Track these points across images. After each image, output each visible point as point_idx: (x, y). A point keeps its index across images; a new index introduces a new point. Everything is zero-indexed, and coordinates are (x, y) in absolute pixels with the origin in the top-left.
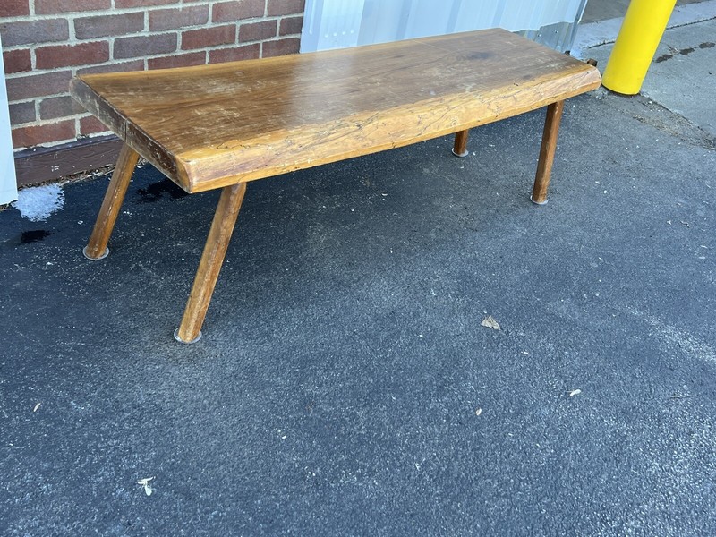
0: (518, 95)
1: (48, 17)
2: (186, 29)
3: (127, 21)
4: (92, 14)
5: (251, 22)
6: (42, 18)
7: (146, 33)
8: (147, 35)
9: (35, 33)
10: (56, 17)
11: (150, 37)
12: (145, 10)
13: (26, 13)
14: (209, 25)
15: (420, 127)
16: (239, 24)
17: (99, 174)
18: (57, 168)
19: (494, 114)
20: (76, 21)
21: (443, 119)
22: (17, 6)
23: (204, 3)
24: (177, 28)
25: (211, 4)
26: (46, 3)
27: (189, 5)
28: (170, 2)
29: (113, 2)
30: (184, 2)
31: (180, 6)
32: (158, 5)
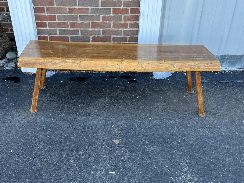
1: (52, 29)
2: (93, 36)
3: (74, 32)
4: (63, 29)
5: (117, 36)
6: (50, 28)
7: (80, 35)
8: (80, 36)
9: (49, 32)
10: (54, 29)
11: (81, 37)
12: (80, 29)
13: (46, 27)
14: (101, 36)
15: (105, 66)
16: (112, 37)
19: (143, 69)
20: (59, 30)
21: (116, 66)
22: (44, 25)
23: (99, 29)
24: (90, 35)
25: (101, 30)
26: (51, 25)
27: (93, 29)
28: (87, 28)
29: (69, 26)
30: (92, 28)
31: (90, 29)
32: (83, 28)
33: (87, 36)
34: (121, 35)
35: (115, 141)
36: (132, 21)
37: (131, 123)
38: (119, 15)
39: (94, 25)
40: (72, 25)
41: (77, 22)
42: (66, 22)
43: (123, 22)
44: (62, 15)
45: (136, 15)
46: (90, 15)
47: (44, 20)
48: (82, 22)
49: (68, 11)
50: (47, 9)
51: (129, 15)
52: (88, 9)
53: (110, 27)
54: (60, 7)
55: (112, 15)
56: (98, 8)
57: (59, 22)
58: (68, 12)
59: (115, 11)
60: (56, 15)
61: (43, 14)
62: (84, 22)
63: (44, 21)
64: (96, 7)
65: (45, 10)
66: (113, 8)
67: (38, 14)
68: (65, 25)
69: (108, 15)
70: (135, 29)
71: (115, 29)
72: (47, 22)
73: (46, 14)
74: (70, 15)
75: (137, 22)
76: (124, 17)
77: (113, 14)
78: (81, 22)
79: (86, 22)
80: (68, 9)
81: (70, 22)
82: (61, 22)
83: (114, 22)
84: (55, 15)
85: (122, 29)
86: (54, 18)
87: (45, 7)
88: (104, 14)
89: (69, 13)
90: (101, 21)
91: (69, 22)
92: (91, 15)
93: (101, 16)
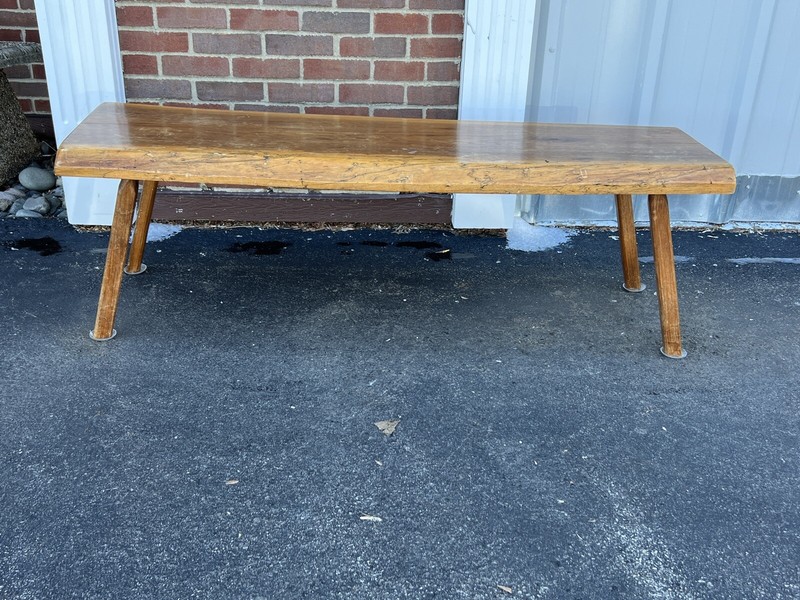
0: (532, 170)
1: (174, 78)
2: (309, 105)
3: (246, 89)
4: (212, 80)
5: (388, 108)
6: (168, 78)
7: (265, 103)
8: (267, 105)
9: (163, 90)
10: (180, 78)
11: (270, 107)
12: (265, 82)
13: (155, 72)
14: (336, 104)
16: (372, 108)
17: (222, 227)
18: (181, 211)
20: (197, 83)
21: (387, 173)
22: (147, 66)
23: (328, 82)
24: (299, 102)
25: (337, 84)
26: (171, 67)
27: (311, 82)
28: (289, 77)
29: (231, 71)
30: (305, 78)
31: (301, 82)
32: (276, 78)
33: (291, 105)
34: (401, 103)
35: (381, 425)
36: (439, 56)
37: (434, 373)
38: (397, 36)
39: (314, 69)
40: (242, 68)
41: (258, 57)
42: (222, 56)
43: (407, 59)
44: (209, 34)
45: (453, 36)
46: (300, 34)
47: (148, 50)
48: (274, 57)
49: (229, 19)
50: (161, 11)
51: (430, 35)
52: (295, 14)
53: (366, 77)
54: (203, 6)
55: (372, 35)
56: (327, 10)
57: (197, 55)
58: (229, 25)
59: (384, 24)
60: (190, 33)
61: (148, 29)
62: (281, 57)
63: (149, 54)
64: (322, 10)
65: (155, 16)
66: (376, 12)
67: (131, 29)
68: (218, 66)
69: (361, 36)
70: (449, 84)
71: (381, 83)
72: (159, 56)
73: (156, 29)
74: (236, 32)
75: (456, 61)
76: (413, 41)
77: (376, 31)
78: (270, 57)
79: (286, 58)
80: (228, 13)
81: (235, 56)
82: (206, 56)
83: (380, 60)
84: (186, 34)
85: (406, 85)
86: (181, 42)
87: (154, 6)
88: (347, 32)
89: (232, 28)
90: (337, 56)
91: (231, 58)
92: (305, 34)
93: (337, 38)
